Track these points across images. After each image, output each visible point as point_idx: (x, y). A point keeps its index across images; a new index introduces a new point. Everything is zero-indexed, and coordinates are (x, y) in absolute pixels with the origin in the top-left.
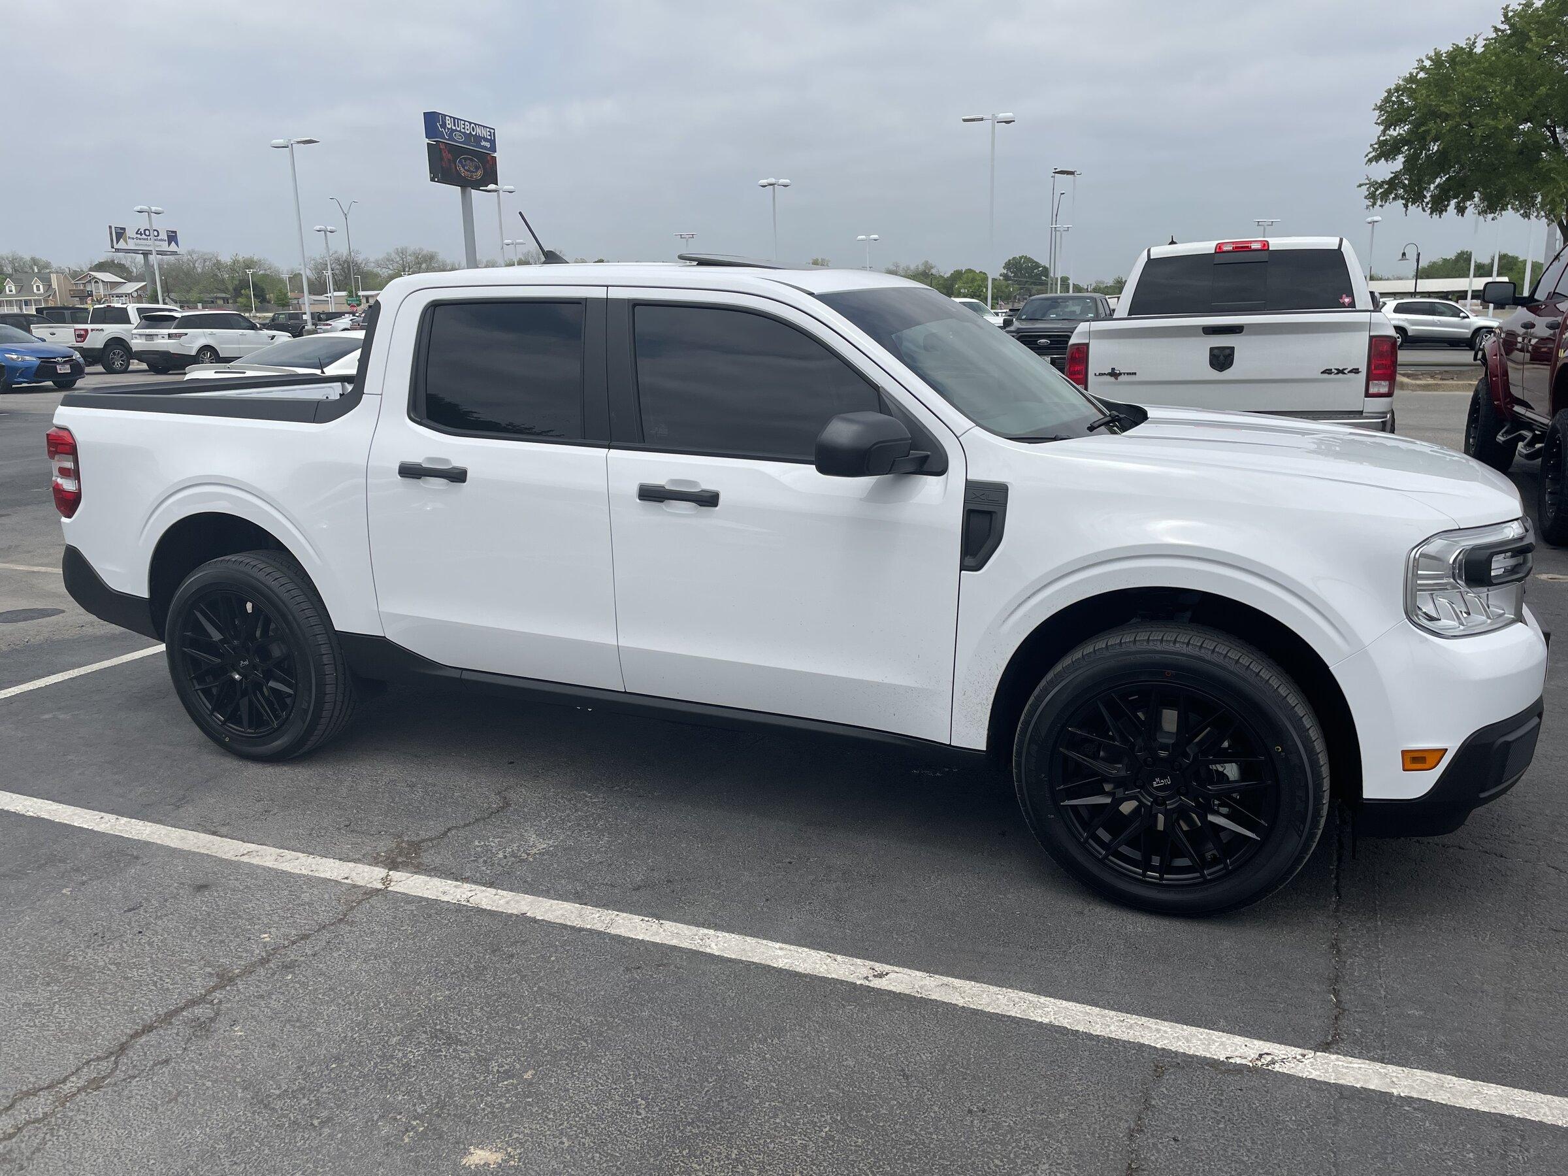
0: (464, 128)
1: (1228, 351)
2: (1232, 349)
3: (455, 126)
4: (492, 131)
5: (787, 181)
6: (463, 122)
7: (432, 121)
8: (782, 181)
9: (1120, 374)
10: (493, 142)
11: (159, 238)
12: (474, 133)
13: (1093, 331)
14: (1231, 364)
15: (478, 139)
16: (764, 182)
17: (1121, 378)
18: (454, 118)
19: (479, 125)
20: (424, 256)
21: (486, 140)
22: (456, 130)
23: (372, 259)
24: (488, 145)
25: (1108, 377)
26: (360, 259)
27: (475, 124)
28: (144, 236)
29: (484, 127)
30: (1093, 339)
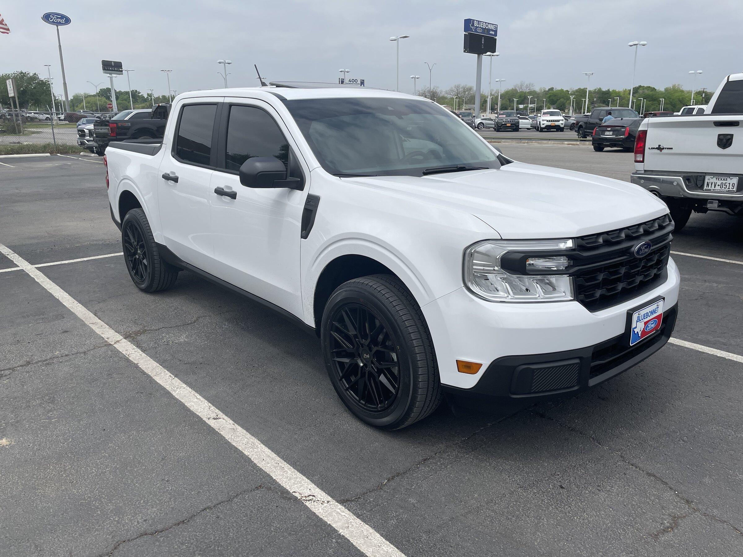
0: (482, 26)
1: (729, 137)
2: (732, 136)
3: (478, 25)
4: (496, 26)
5: (645, 42)
6: (482, 23)
7: (468, 23)
8: (642, 43)
9: (663, 148)
10: (496, 32)
11: (357, 83)
12: (487, 28)
13: (650, 123)
14: (730, 145)
15: (489, 30)
16: (631, 43)
17: (664, 151)
18: (478, 21)
19: (490, 24)
20: (467, 89)
21: (492, 30)
22: (479, 27)
23: (444, 90)
24: (493, 33)
25: (657, 150)
26: (438, 90)
27: (488, 23)
28: (352, 82)
29: (492, 24)
30: (650, 127)
